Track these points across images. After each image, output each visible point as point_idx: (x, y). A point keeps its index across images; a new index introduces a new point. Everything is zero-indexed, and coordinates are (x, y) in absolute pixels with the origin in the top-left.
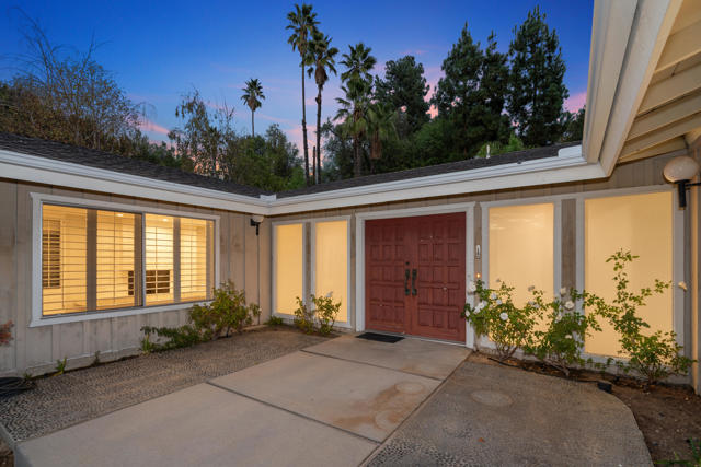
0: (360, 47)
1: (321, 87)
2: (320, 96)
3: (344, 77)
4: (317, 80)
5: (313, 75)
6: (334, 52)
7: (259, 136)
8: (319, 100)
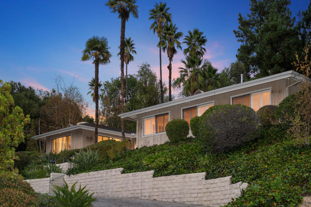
0: (196, 32)
1: (171, 59)
2: (170, 64)
3: (186, 51)
4: (168, 54)
5: (166, 51)
6: (180, 35)
7: (131, 76)
8: (170, 68)
